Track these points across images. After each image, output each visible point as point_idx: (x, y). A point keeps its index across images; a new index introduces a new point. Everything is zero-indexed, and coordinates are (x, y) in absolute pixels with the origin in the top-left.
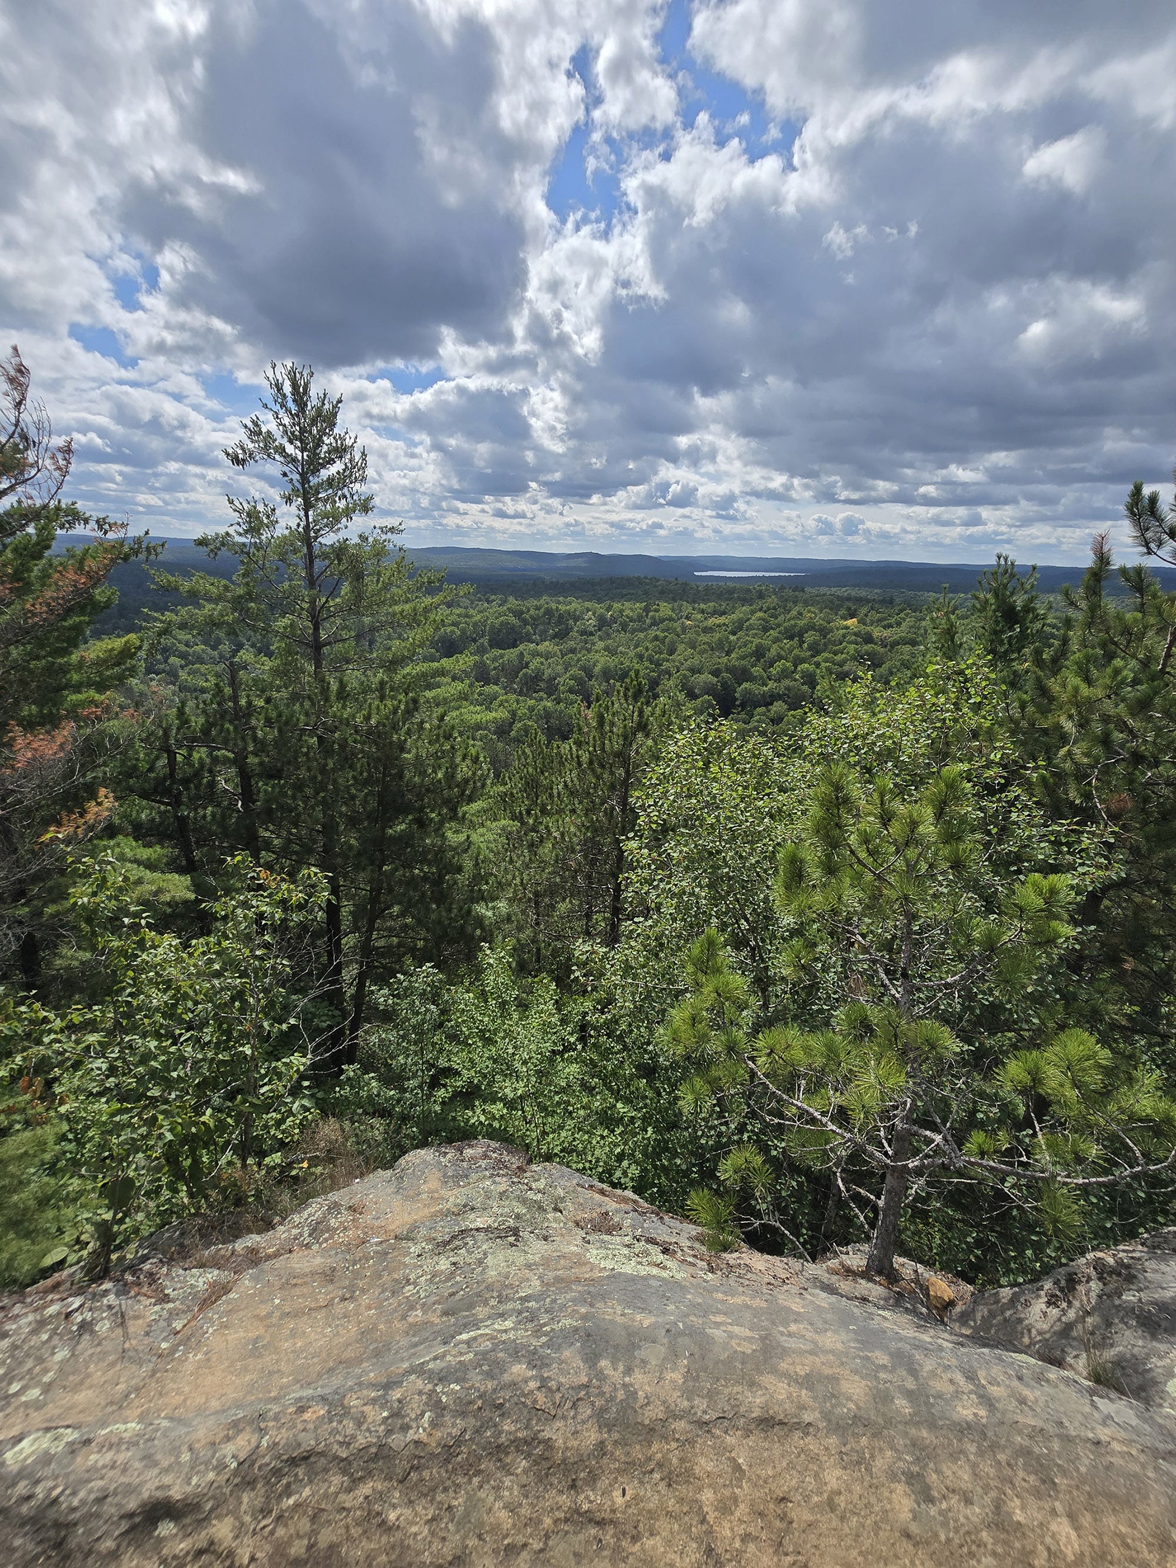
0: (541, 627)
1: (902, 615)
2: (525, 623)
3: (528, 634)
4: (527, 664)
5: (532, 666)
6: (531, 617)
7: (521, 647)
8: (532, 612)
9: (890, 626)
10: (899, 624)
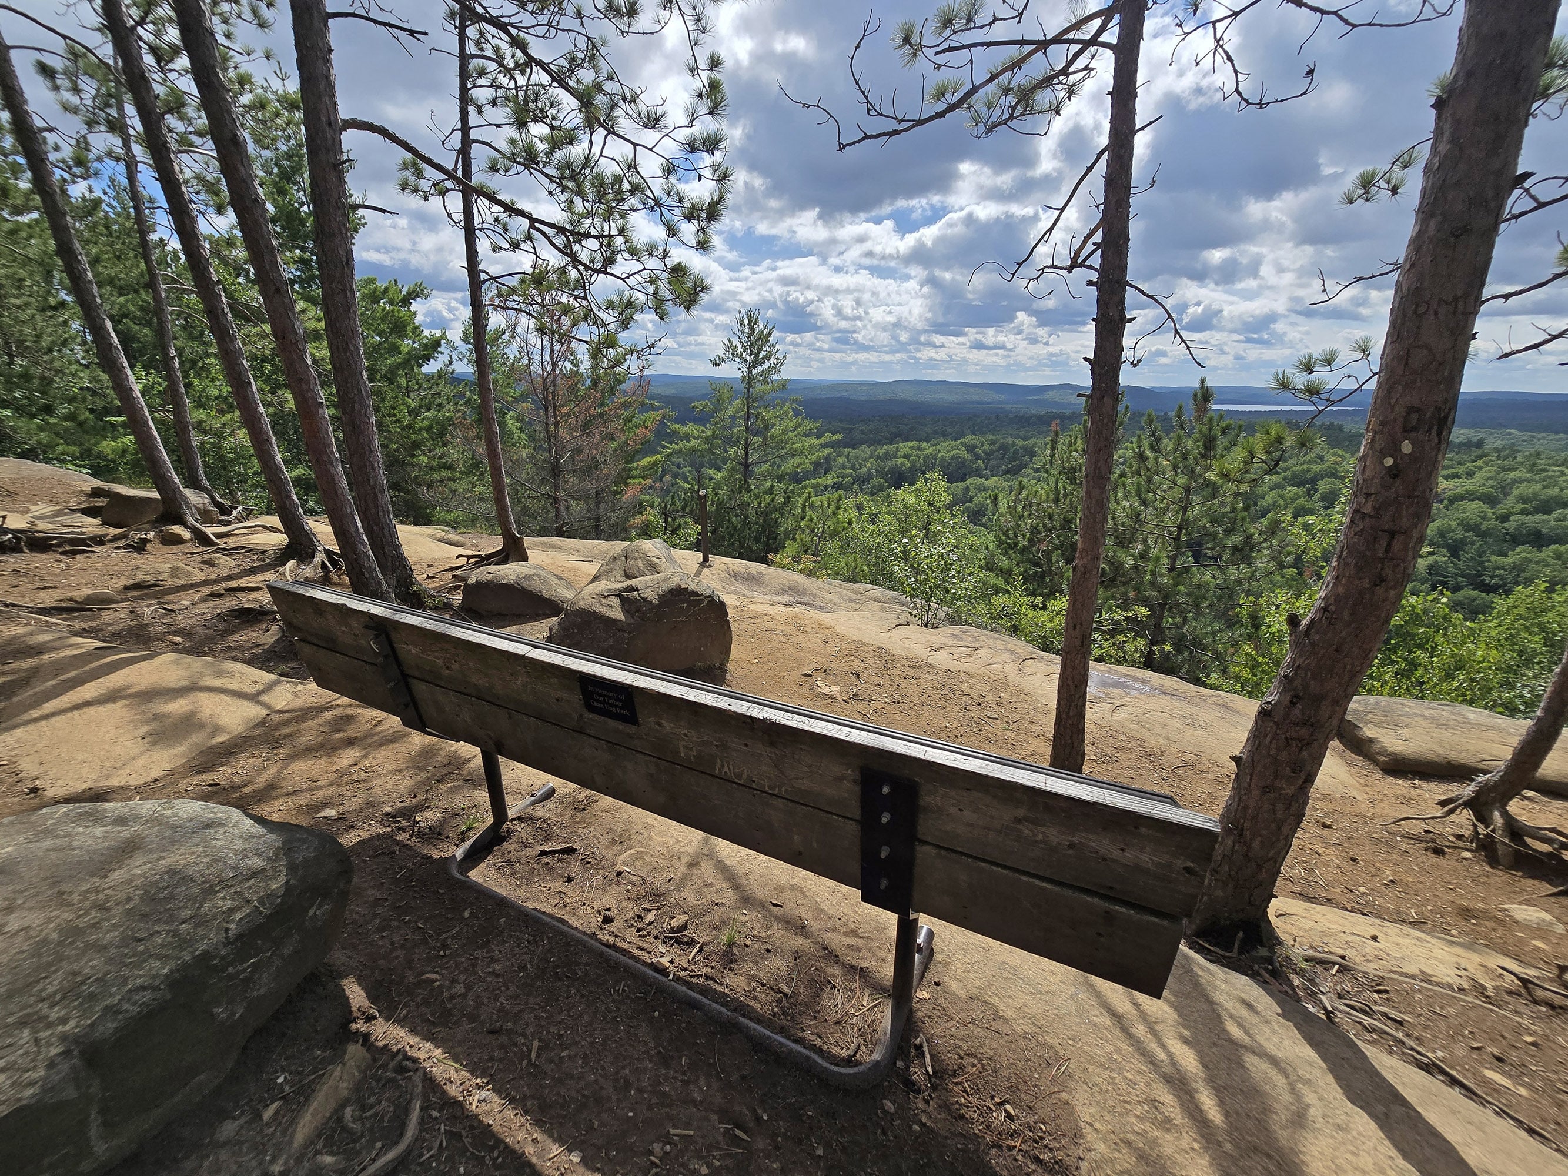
0: (993, 462)
1: (1479, 463)
2: (977, 457)
3: (978, 469)
4: (972, 498)
5: (976, 501)
6: (984, 452)
7: (969, 481)
8: (986, 447)
9: (1456, 476)
10: (1470, 474)
